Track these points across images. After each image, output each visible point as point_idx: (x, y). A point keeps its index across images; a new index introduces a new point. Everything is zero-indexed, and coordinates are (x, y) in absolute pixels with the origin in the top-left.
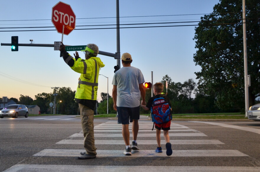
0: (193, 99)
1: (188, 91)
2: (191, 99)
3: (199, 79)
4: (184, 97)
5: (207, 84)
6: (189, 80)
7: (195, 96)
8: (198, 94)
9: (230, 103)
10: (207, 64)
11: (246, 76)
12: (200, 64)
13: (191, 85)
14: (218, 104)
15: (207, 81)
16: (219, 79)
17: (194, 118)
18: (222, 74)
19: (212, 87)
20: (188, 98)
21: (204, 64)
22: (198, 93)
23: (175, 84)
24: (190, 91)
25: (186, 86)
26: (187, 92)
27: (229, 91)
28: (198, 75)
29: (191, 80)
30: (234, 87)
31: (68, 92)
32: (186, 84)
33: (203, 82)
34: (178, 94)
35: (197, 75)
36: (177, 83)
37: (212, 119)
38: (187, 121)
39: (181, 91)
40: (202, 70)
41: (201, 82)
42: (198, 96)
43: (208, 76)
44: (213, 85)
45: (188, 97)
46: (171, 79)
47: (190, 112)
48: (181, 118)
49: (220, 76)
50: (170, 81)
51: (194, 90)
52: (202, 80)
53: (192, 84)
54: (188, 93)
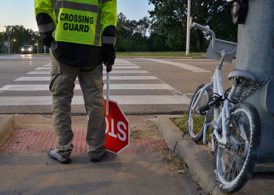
0: (147, 37)
1: (143, 29)
2: (145, 37)
3: (152, 18)
4: (138, 35)
5: (159, 22)
6: (144, 18)
7: (149, 34)
8: (153, 33)
9: (179, 42)
10: (160, 3)
11: (189, 18)
12: (153, 3)
13: (146, 24)
14: (169, 42)
15: (159, 20)
16: (171, 18)
17: (141, 55)
18: (175, 13)
19: (163, 26)
20: (143, 37)
21: (157, 3)
22: (152, 31)
23: (130, 22)
24: (144, 29)
25: (141, 24)
26: (141, 30)
27: (180, 30)
28: (152, 13)
29: (146, 18)
30: (184, 27)
31: (21, 30)
32: (141, 22)
33: (156, 20)
34: (133, 32)
35: (150, 14)
36: (132, 21)
37: (157, 57)
38: (135, 58)
39: (136, 29)
40: (155, 10)
41: (154, 21)
42: (153, 35)
43: (161, 15)
44: (164, 24)
45: (143, 35)
46: (125, 17)
47: (143, 50)
48: (130, 55)
49: (172, 16)
50: (124, 19)
51: (149, 28)
52: (155, 19)
53: (147, 22)
54: (143, 32)
